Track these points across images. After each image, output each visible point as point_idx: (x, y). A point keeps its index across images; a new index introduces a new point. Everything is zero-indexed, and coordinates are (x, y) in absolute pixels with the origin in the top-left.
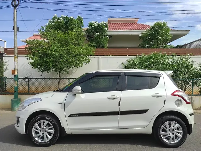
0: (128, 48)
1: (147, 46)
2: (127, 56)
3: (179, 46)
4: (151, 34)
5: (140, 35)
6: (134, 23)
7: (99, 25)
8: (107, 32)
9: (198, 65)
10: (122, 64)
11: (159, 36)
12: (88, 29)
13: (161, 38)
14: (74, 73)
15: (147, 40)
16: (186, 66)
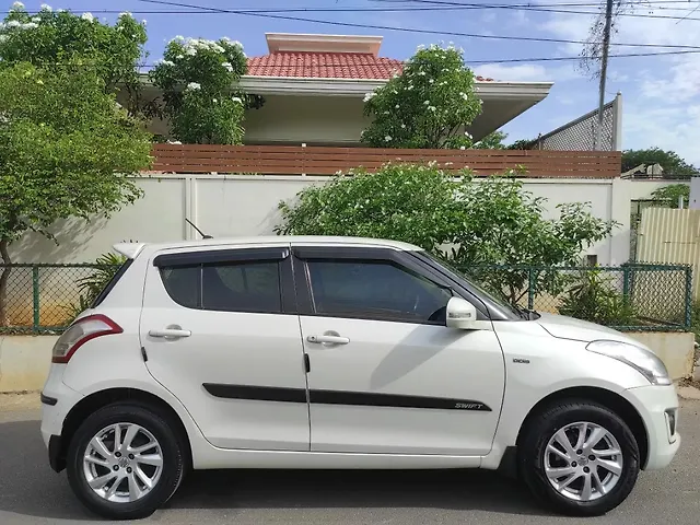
0: (304, 145)
1: (388, 138)
2: (304, 175)
3: (523, 142)
4: (403, 95)
5: (366, 99)
6: (365, 55)
7: (199, 51)
8: (241, 84)
9: (560, 214)
10: (281, 206)
11: (427, 102)
12: (161, 69)
13: (433, 109)
14: (83, 247)
15: (390, 116)
16: (504, 220)
